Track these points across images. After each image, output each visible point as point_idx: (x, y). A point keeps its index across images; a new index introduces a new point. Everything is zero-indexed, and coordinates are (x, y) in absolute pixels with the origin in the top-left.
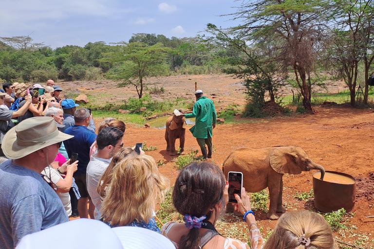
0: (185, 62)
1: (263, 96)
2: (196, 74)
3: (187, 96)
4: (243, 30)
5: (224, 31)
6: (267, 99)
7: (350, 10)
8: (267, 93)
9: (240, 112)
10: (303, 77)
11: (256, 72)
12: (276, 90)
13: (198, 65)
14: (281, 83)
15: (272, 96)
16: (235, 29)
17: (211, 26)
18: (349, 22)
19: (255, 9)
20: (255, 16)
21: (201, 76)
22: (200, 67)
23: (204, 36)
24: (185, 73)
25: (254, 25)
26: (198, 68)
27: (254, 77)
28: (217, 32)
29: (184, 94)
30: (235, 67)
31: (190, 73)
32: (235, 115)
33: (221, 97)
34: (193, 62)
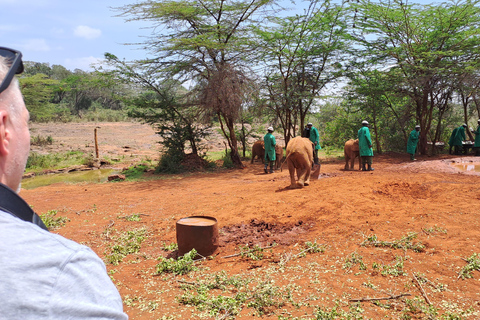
0: (94, 104)
1: (183, 147)
2: (110, 120)
3: (87, 149)
4: (153, 65)
5: (130, 65)
6: (188, 151)
7: (280, 53)
8: (187, 144)
9: (153, 168)
10: (230, 126)
11: (173, 118)
12: (199, 140)
13: (115, 109)
14: (204, 132)
15: (194, 147)
16: (142, 62)
17: (109, 57)
18: (280, 66)
19: (168, 41)
20: (169, 49)
21: (117, 124)
22: (117, 111)
23: (101, 68)
24: (93, 120)
25: (168, 59)
26: (114, 113)
27: (170, 124)
28: (120, 65)
29: (83, 146)
30: (141, 110)
31: (101, 119)
32: (145, 171)
33: (138, 151)
34: (106, 105)
